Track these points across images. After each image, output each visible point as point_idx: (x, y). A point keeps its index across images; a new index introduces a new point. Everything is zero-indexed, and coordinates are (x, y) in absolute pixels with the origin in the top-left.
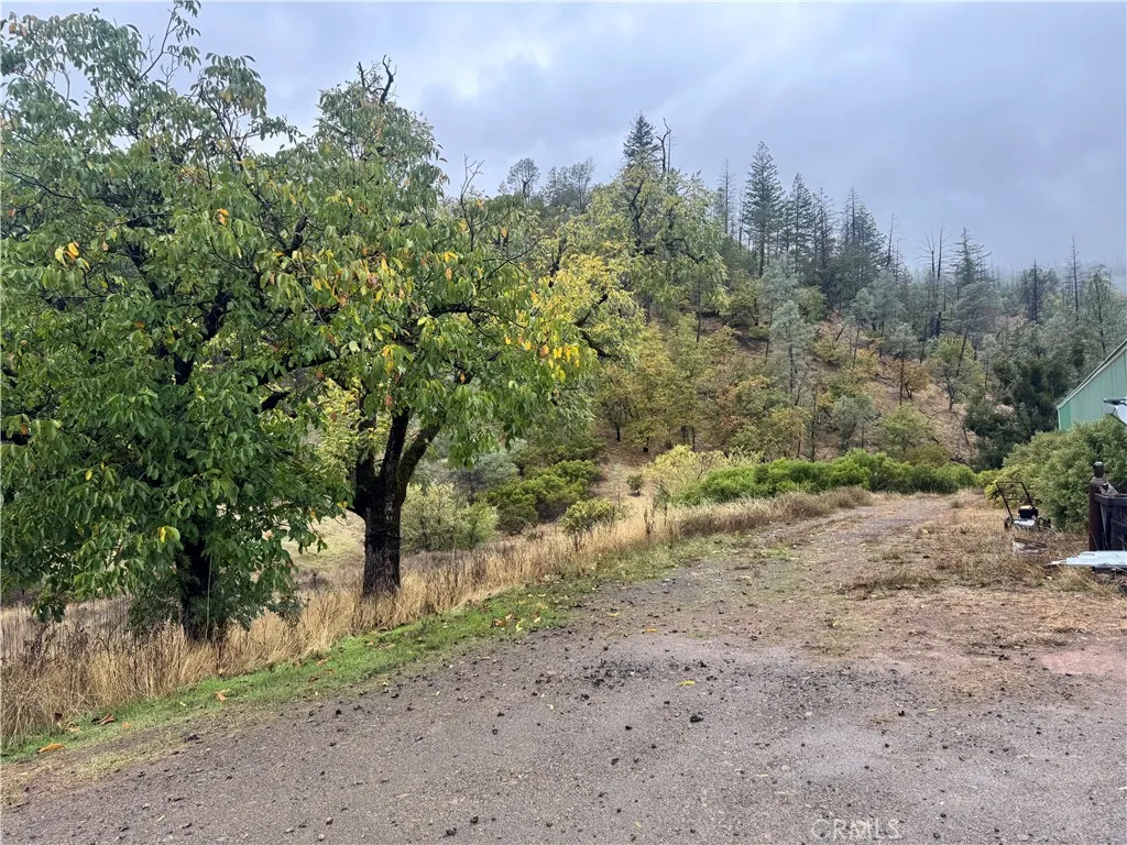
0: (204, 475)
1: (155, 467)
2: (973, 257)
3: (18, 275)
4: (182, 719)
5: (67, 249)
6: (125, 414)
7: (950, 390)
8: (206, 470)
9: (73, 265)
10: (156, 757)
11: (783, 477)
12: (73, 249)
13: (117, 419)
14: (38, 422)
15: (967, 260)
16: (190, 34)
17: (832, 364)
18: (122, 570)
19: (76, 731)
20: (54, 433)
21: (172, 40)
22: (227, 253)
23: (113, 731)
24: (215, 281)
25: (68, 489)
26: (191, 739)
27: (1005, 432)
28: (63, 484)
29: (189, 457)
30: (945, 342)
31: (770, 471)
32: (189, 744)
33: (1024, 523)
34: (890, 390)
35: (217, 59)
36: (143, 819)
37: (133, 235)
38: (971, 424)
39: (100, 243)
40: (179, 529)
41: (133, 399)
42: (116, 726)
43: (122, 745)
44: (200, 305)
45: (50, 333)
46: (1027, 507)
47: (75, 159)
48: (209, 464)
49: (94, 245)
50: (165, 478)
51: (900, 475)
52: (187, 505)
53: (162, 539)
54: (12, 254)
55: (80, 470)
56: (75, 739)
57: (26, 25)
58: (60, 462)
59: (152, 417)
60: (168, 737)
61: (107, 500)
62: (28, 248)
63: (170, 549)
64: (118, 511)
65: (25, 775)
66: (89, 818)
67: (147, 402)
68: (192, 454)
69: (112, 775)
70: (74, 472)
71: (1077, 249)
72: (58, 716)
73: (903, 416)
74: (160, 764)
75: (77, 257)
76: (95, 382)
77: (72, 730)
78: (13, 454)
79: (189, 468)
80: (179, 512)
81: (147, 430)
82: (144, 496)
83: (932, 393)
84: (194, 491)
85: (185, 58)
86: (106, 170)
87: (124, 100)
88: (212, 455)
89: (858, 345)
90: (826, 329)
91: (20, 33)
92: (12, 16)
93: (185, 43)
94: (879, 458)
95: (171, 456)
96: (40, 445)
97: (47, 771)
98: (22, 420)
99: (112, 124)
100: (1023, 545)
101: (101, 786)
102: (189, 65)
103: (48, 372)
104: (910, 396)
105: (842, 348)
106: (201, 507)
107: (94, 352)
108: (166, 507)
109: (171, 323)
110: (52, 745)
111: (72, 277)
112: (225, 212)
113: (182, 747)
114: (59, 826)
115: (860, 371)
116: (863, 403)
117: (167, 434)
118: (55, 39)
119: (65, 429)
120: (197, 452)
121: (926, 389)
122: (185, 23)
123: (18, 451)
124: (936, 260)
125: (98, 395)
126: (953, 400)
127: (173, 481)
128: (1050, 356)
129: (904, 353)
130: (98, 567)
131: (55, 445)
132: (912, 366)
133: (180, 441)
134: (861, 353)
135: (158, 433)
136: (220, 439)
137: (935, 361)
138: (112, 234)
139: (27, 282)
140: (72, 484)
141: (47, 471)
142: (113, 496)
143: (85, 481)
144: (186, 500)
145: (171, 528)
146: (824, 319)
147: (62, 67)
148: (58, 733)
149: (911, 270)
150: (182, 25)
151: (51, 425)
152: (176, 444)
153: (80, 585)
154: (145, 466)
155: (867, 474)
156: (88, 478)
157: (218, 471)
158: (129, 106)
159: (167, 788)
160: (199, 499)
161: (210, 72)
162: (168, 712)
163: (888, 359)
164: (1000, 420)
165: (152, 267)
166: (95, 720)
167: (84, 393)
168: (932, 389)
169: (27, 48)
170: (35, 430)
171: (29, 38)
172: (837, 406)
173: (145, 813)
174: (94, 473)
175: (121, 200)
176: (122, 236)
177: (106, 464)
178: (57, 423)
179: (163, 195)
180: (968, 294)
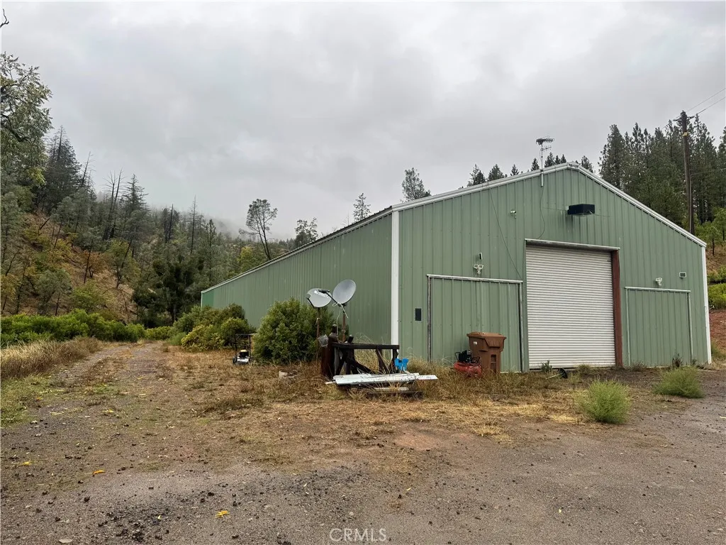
2: (138, 193)
7: (118, 275)
11: (26, 329)
15: (133, 194)
17: (37, 246)
27: (157, 305)
30: (115, 243)
31: (14, 323)
33: (243, 360)
34: (78, 270)
38: (136, 299)
46: (244, 351)
51: (108, 329)
71: (196, 204)
73: (89, 289)
83: (106, 276)
89: (57, 236)
90: (33, 219)
94: (94, 317)
100: (286, 374)
104: (91, 276)
105: (45, 236)
115: (59, 253)
116: (61, 276)
121: (102, 273)
124: (115, 190)
126: (120, 281)
128: (187, 262)
129: (91, 246)
132: (95, 256)
134: (61, 242)
137: (109, 254)
146: (31, 212)
149: (97, 192)
155: (85, 327)
163: (78, 248)
164: (153, 297)
168: (106, 273)
172: (42, 277)
180: (135, 216)
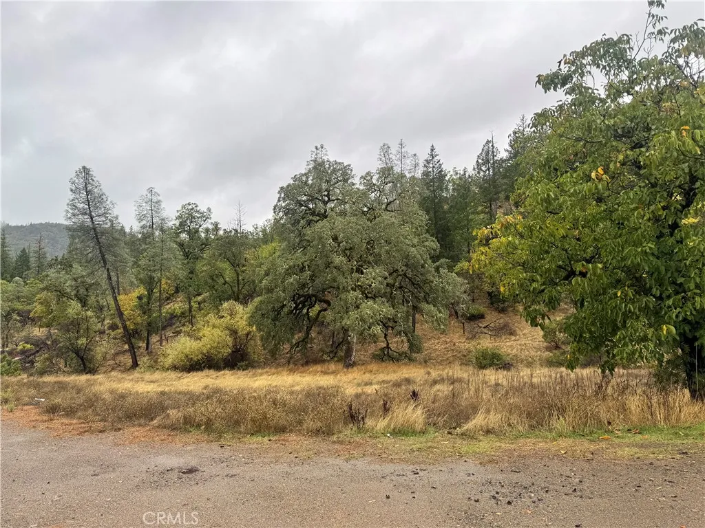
0: (689, 294)
1: (657, 289)
3: (575, 190)
4: (680, 442)
5: (597, 171)
6: (635, 259)
8: (690, 291)
9: (600, 180)
10: (661, 456)
12: (600, 171)
13: (632, 262)
14: (590, 265)
16: (661, 21)
18: (641, 349)
19: (619, 433)
20: (599, 271)
21: (650, 29)
22: (691, 152)
23: (638, 438)
24: (687, 170)
25: (609, 301)
26: (683, 453)
28: (606, 298)
29: (678, 282)
32: (682, 456)
35: (677, 31)
36: (649, 485)
37: (633, 155)
39: (615, 163)
40: (675, 327)
41: (639, 250)
42: (640, 436)
43: (642, 446)
44: (680, 187)
45: (594, 217)
47: (599, 121)
48: (692, 286)
49: (612, 166)
50: (664, 296)
52: (679, 313)
53: (665, 332)
54: (571, 180)
55: (615, 291)
56: (617, 437)
57: (571, 58)
58: (605, 286)
59: (651, 259)
60: (670, 448)
61: (630, 308)
62: (579, 175)
63: (670, 339)
64: (636, 314)
65: (592, 447)
66: (621, 475)
67: (648, 250)
68: (680, 280)
69: (635, 459)
70: (611, 291)
72: (609, 423)
74: (662, 461)
75: (603, 175)
76: (618, 242)
77: (616, 432)
78: (580, 283)
79: (680, 289)
80: (674, 316)
81: (649, 267)
82: (651, 306)
84: (683, 304)
85: (660, 36)
86: (615, 122)
87: (624, 76)
88: (693, 281)
91: (569, 63)
92: (565, 56)
93: (659, 27)
95: (667, 282)
96: (592, 277)
97: (602, 448)
98: (583, 265)
99: (618, 94)
101: (628, 462)
102: (662, 39)
103: (594, 238)
106: (688, 314)
107: (619, 223)
108: (666, 313)
109: (660, 202)
110: (606, 436)
111: (600, 186)
112: (687, 128)
113: (678, 456)
114: (606, 474)
117: (663, 269)
118: (586, 58)
119: (605, 268)
120: (684, 279)
122: (657, 16)
123: (581, 280)
125: (620, 249)
127: (669, 297)
130: (628, 346)
131: (600, 277)
133: (672, 273)
135: (657, 269)
136: (697, 271)
138: (621, 157)
139: (579, 193)
140: (611, 298)
141: (597, 291)
142: (633, 306)
143: (617, 297)
144: (678, 309)
145: (670, 326)
147: (590, 73)
148: (608, 432)
150: (655, 18)
151: (597, 267)
152: (669, 275)
153: (618, 355)
154: (651, 288)
156: (619, 295)
157: (698, 291)
158: (627, 79)
159: (665, 474)
160: (687, 309)
161: (673, 41)
162: (671, 436)
165: (646, 170)
166: (628, 430)
167: (613, 248)
169: (573, 68)
170: (589, 270)
171: (573, 63)
173: (651, 483)
174: (622, 292)
175: (627, 134)
176: (627, 156)
177: (628, 287)
178: (600, 266)
179: (650, 125)
